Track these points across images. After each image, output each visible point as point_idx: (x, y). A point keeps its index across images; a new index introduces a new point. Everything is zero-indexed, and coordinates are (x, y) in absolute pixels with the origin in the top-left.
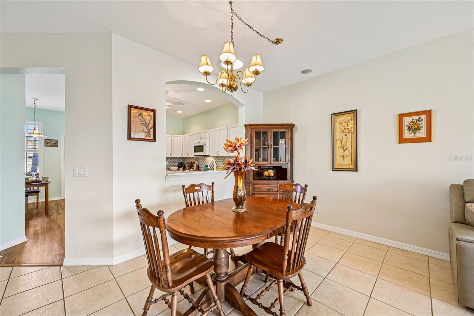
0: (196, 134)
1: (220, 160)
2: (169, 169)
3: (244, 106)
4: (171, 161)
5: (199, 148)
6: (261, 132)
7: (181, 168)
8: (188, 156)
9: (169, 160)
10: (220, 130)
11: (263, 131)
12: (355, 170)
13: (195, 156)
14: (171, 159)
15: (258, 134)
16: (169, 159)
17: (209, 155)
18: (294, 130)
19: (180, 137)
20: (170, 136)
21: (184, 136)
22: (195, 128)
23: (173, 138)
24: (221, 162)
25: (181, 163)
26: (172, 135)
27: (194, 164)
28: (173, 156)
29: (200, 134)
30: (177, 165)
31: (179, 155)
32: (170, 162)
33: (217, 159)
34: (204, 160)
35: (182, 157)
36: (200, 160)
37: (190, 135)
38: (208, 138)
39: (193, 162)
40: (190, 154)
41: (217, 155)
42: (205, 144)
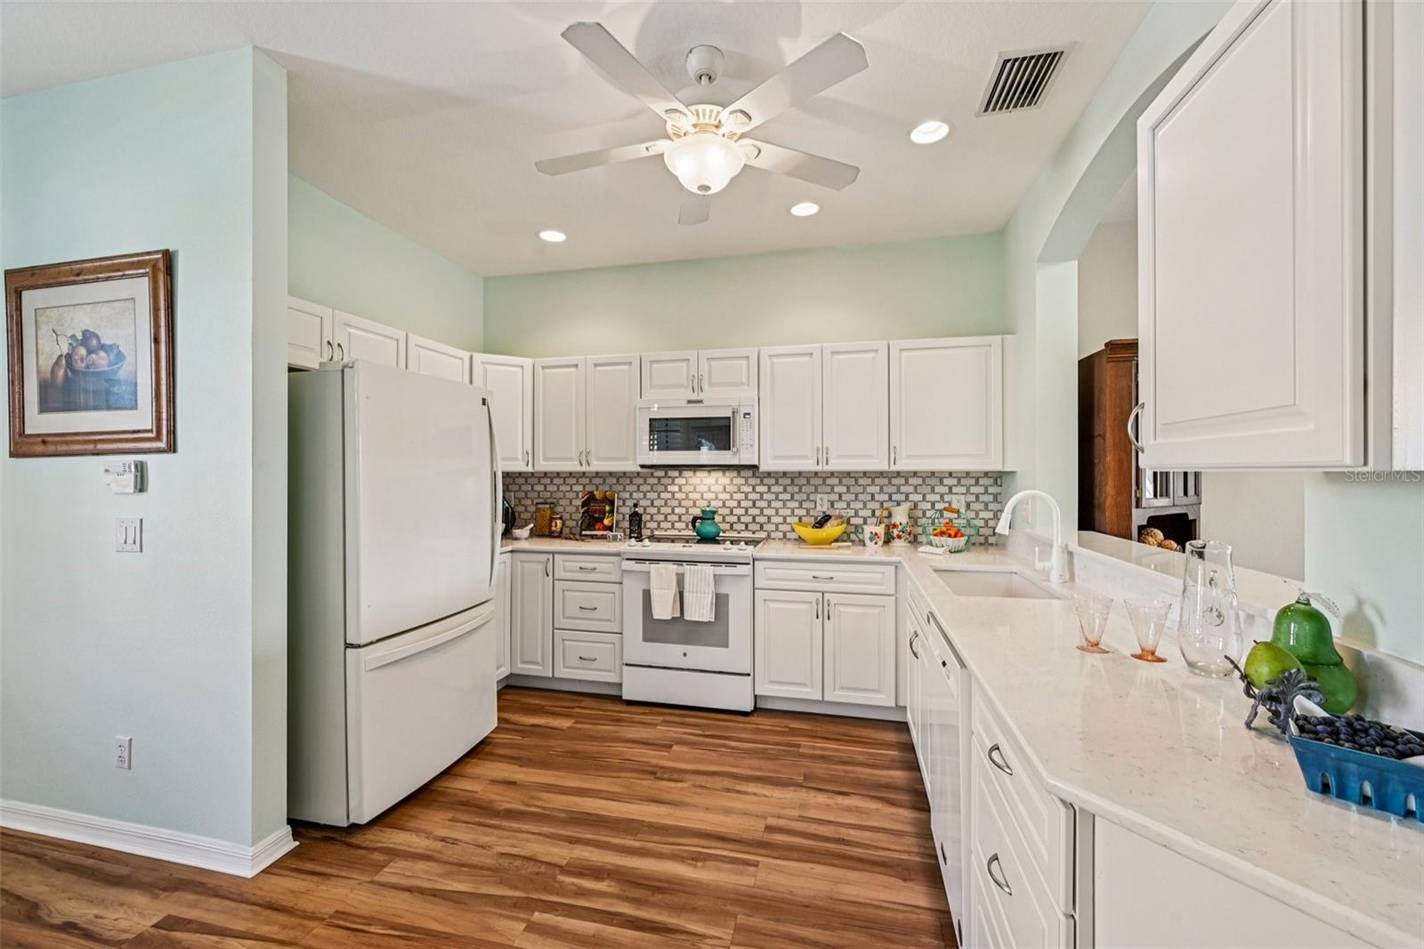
7: (524, 527)
13: (643, 466)
19: (520, 366)
26: (472, 354)
27: (611, 503)
31: (516, 460)
35: (530, 469)
37: (596, 365)
38: (743, 384)
39: (598, 495)
40: (599, 459)
41: (818, 464)
42: (745, 414)
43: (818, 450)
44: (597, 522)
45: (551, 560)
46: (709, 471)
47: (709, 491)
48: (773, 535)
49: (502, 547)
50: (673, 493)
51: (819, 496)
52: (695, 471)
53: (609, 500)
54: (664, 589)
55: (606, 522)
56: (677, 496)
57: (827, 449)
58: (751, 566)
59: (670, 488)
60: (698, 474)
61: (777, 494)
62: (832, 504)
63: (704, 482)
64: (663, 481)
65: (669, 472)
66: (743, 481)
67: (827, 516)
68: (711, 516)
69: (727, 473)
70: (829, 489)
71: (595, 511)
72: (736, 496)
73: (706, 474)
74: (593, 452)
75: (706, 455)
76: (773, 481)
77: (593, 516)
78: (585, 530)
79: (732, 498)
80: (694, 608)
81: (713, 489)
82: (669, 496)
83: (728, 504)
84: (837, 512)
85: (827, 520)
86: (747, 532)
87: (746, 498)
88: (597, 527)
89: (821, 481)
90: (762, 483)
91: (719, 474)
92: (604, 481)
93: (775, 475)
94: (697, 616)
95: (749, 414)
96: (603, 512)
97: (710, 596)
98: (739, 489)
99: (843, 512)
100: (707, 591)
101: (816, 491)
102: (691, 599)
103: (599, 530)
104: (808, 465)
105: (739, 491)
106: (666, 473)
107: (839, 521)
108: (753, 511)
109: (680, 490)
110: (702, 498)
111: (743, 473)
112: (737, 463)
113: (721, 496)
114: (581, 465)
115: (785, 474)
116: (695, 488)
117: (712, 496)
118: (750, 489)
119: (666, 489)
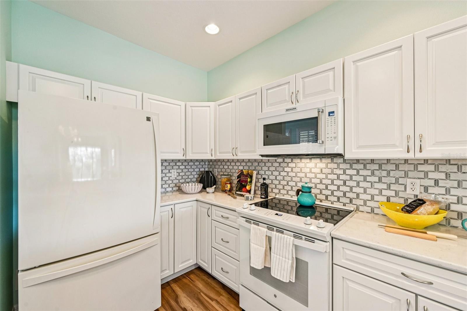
0: (267, 90)
2: (179, 187)
4: (183, 167)
7: (211, 187)
8: (235, 158)
9: (179, 166)
13: (262, 156)
14: (184, 164)
16: (178, 164)
19: (209, 107)
20: (183, 104)
21: (219, 105)
23: (189, 109)
25: (208, 172)
26: (187, 103)
27: (251, 177)
28: (190, 156)
30: (196, 176)
31: (207, 153)
32: (179, 171)
35: (213, 158)
36: (265, 168)
37: (240, 99)
38: (331, 91)
39: (245, 172)
40: (242, 152)
41: (408, 152)
42: (329, 113)
43: (408, 137)
44: (243, 187)
45: (211, 208)
46: (311, 159)
47: (311, 172)
48: (361, 208)
49: (161, 203)
50: (288, 173)
51: (409, 181)
52: (301, 159)
53: (250, 175)
54: (258, 245)
55: (248, 188)
56: (290, 174)
57: (421, 136)
58: (329, 245)
59: (286, 169)
60: (303, 160)
61: (365, 177)
62: (426, 189)
63: (307, 166)
64: (282, 165)
65: (285, 159)
66: (335, 166)
67: (420, 200)
68: (308, 190)
69: (324, 160)
70: (422, 175)
71: (243, 181)
72: (330, 176)
73: (308, 160)
74: (238, 148)
75: (304, 148)
76: (362, 166)
77: (241, 184)
78: (238, 191)
79: (327, 178)
80: (277, 267)
81: (313, 170)
82: (285, 174)
83: (324, 181)
84: (432, 197)
85: (421, 204)
86: (338, 203)
87: (338, 178)
88: (243, 190)
89: (412, 167)
90: (351, 168)
91: (318, 160)
92: (252, 164)
93: (363, 162)
94: (279, 275)
95: (333, 112)
96: (246, 182)
97: (290, 262)
98: (332, 171)
99: (440, 198)
100: (287, 256)
101: (406, 175)
102: (275, 259)
103: (244, 192)
104: (399, 153)
105: (332, 173)
106: (284, 160)
107: (436, 207)
108: (343, 188)
109: (292, 171)
110: (306, 176)
111: (335, 160)
112: (323, 152)
113: (319, 176)
114: (233, 155)
115: (372, 161)
116: (301, 170)
117: (313, 175)
118: (341, 172)
119: (284, 170)
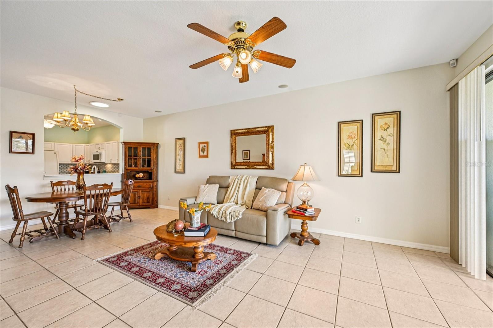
0: (96, 145)
1: (116, 167)
3: (123, 129)
5: (97, 157)
6: (133, 147)
8: (89, 163)
10: (113, 143)
11: (134, 147)
12: (184, 173)
13: (94, 163)
15: (130, 148)
17: (105, 162)
18: (159, 147)
19: (82, 146)
20: (72, 145)
22: (98, 139)
24: (117, 168)
26: (74, 145)
29: (98, 145)
33: (114, 165)
34: (104, 167)
38: (104, 148)
